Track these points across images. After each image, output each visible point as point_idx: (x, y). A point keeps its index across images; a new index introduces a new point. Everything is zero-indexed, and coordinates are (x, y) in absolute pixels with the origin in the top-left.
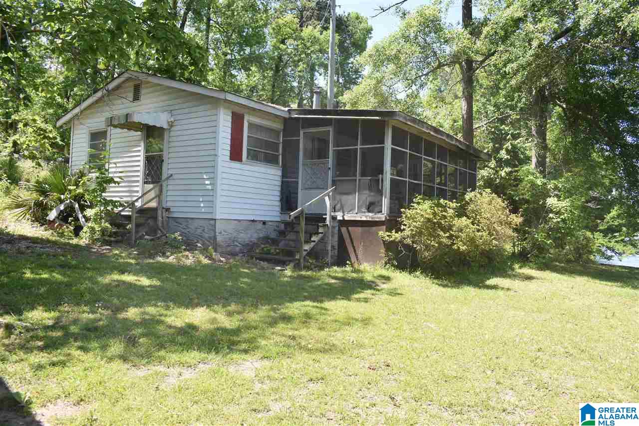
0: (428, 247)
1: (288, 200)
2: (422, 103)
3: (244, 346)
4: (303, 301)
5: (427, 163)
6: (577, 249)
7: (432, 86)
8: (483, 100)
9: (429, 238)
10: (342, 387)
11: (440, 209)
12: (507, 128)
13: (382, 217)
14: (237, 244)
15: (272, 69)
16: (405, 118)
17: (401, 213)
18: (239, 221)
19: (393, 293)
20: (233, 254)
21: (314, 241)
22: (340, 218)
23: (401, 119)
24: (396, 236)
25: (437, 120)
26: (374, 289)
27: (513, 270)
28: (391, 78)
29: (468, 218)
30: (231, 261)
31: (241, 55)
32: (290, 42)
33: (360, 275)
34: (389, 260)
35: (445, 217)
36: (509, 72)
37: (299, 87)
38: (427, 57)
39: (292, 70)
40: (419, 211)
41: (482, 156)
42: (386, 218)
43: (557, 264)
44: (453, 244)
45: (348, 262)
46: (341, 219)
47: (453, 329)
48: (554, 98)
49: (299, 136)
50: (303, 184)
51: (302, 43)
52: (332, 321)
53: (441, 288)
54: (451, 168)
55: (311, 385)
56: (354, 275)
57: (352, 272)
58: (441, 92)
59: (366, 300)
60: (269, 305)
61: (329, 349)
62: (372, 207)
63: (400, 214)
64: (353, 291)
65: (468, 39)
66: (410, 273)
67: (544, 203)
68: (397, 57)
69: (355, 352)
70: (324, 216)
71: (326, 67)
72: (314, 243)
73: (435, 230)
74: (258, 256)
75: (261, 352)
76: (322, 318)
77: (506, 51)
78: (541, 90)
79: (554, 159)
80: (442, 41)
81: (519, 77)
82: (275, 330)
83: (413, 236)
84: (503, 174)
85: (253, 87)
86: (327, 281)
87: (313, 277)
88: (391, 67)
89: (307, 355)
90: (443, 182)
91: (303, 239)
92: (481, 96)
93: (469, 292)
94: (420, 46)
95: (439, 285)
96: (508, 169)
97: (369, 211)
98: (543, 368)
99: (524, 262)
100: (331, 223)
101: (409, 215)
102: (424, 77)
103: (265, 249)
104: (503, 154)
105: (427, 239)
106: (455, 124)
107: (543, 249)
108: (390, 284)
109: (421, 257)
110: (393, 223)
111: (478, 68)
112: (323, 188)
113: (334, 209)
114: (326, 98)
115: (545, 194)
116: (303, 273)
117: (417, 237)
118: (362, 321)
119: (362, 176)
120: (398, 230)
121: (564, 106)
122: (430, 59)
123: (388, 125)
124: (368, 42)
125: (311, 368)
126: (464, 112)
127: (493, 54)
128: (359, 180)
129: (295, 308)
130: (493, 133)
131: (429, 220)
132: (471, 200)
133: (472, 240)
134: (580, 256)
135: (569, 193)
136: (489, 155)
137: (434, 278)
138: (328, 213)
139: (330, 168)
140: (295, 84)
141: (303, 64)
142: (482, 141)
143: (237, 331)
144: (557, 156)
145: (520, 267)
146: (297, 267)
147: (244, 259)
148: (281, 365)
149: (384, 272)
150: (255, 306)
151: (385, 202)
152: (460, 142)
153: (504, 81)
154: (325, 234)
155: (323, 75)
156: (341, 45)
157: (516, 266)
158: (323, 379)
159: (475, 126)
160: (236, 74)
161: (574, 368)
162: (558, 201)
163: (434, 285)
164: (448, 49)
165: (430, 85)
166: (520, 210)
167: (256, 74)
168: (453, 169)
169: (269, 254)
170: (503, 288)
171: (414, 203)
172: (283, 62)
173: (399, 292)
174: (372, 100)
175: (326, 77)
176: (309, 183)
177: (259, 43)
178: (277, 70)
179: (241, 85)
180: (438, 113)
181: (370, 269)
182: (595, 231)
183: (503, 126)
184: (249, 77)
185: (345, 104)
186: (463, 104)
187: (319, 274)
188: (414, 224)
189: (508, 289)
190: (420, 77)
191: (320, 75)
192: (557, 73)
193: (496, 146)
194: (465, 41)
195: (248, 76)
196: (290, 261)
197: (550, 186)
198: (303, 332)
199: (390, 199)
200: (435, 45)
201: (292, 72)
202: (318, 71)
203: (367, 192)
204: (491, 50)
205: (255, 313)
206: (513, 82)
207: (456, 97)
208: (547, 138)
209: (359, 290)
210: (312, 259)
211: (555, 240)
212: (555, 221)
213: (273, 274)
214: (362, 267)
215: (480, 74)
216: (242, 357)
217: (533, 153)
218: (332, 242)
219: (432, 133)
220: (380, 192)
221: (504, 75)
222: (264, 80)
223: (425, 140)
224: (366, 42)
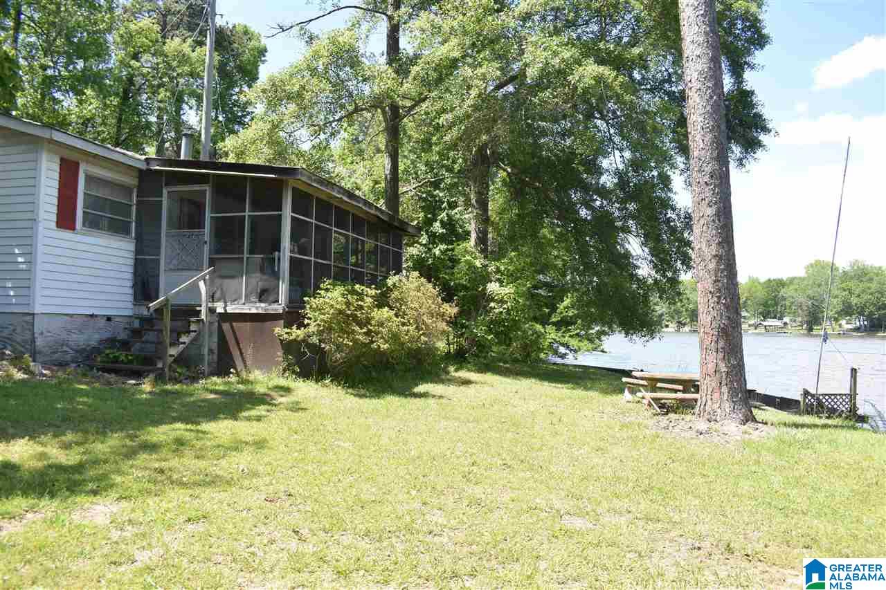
0: (339, 347)
1: (144, 287)
2: (332, 156)
3: (91, 486)
4: (171, 424)
5: (338, 237)
6: (524, 347)
7: (346, 135)
8: (413, 156)
9: (341, 335)
10: (231, 524)
11: (355, 297)
12: (441, 195)
13: (278, 308)
14: (68, 349)
15: (117, 95)
16: (310, 178)
17: (304, 302)
18: (71, 316)
19: (296, 408)
20: (62, 365)
21: (184, 343)
22: (220, 310)
23: (304, 179)
24: (298, 333)
25: (353, 180)
26: (270, 404)
27: (448, 373)
28: (292, 123)
29: (391, 308)
30: (59, 374)
31: (70, 71)
32: (145, 57)
33: (250, 387)
34: (289, 365)
35: (361, 308)
36: (443, 125)
37: (159, 125)
38: (340, 98)
39: (149, 98)
40: (327, 300)
41: (410, 230)
42: (284, 310)
43: (501, 364)
44: (372, 342)
45: (232, 370)
46: (223, 311)
47: (372, 447)
48: (497, 159)
49: (161, 196)
50: (167, 264)
51: (164, 61)
52: (214, 447)
53: (357, 399)
54: (369, 244)
55: (189, 527)
56: (241, 387)
57: (238, 383)
58: (359, 142)
59: (259, 419)
60: (122, 430)
61: (212, 481)
62: (265, 294)
63: (302, 304)
64: (240, 408)
65: (393, 79)
66: (317, 381)
67: (484, 289)
68: (299, 95)
69: (246, 483)
70: (198, 308)
71: (199, 98)
72: (184, 346)
73: (348, 324)
74: (101, 365)
75: (117, 492)
76: (199, 444)
77: (440, 98)
78: (482, 149)
79: (499, 235)
80: (361, 78)
81: (455, 132)
82: (135, 463)
83: (320, 333)
84: (437, 251)
85: (88, 120)
86: (202, 397)
87: (184, 392)
88: (292, 107)
89: (182, 491)
90: (360, 262)
91: (168, 341)
92: (410, 151)
93: (392, 402)
94: (331, 83)
95: (355, 396)
96: (443, 247)
97: (261, 301)
98: (477, 483)
99: (461, 363)
100: (209, 318)
101: (315, 306)
102: (336, 123)
103: (111, 356)
104: (437, 227)
105: (339, 336)
106: (377, 186)
107: (484, 347)
108: (291, 396)
109: (331, 359)
110: (294, 316)
111: (405, 116)
112: (197, 270)
113: (212, 298)
114: (199, 141)
115: (486, 279)
116: (169, 387)
117: (325, 335)
118: (253, 444)
119: (250, 254)
120: (301, 325)
121: (509, 170)
122: (343, 101)
123: (287, 185)
124: (260, 68)
125: (187, 506)
126: (387, 172)
127: (424, 100)
128: (247, 258)
129: (161, 433)
130: (425, 200)
131: (341, 312)
132: (394, 285)
133: (395, 337)
134: (528, 355)
135: (512, 277)
136: (419, 229)
137: (348, 387)
138: (204, 305)
139: (206, 242)
140: (153, 119)
141: (166, 90)
142: (410, 211)
143: (79, 468)
144: (501, 232)
145: (456, 370)
146: (160, 378)
147: (79, 371)
148: (145, 505)
149: (282, 382)
150: (102, 433)
151: (283, 288)
152: (380, 210)
153: (438, 135)
154: (199, 334)
155: (195, 108)
156: (222, 69)
157: (452, 369)
158: (205, 517)
159: (402, 190)
160: (62, 98)
161: (512, 480)
162: (500, 286)
163: (347, 395)
164: (367, 89)
165: (343, 134)
166: (455, 298)
167: (92, 101)
168: (373, 245)
169: (117, 362)
170: (434, 396)
171: (321, 289)
172: (134, 86)
173: (302, 406)
174: (265, 150)
175: (199, 112)
176: (175, 262)
177: (99, 55)
178: (125, 97)
179: (69, 115)
180: (354, 171)
181: (262, 379)
182: (546, 323)
183: (437, 191)
184: (81, 104)
185: (227, 154)
186: (386, 161)
187: (192, 388)
188: (322, 316)
189: (441, 397)
190: (331, 123)
191: (191, 108)
192: (500, 129)
193: (429, 216)
194: (389, 82)
195: (81, 102)
196: (150, 371)
197: (491, 268)
198: (174, 462)
199: (290, 285)
200: (350, 83)
201: (149, 101)
202: (187, 103)
203: (258, 275)
204: (422, 94)
205: (102, 443)
206: (447, 138)
207: (378, 151)
208: (490, 208)
209: (249, 406)
210: (181, 367)
211: (497, 334)
212: (497, 311)
213: (125, 391)
214: (251, 377)
215: (408, 123)
216: (90, 500)
217: (472, 227)
218: (210, 343)
219: (345, 199)
220: (276, 276)
221: (438, 128)
222: (105, 110)
223: (336, 207)
224: (257, 68)
